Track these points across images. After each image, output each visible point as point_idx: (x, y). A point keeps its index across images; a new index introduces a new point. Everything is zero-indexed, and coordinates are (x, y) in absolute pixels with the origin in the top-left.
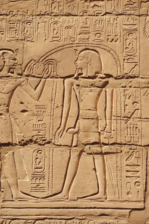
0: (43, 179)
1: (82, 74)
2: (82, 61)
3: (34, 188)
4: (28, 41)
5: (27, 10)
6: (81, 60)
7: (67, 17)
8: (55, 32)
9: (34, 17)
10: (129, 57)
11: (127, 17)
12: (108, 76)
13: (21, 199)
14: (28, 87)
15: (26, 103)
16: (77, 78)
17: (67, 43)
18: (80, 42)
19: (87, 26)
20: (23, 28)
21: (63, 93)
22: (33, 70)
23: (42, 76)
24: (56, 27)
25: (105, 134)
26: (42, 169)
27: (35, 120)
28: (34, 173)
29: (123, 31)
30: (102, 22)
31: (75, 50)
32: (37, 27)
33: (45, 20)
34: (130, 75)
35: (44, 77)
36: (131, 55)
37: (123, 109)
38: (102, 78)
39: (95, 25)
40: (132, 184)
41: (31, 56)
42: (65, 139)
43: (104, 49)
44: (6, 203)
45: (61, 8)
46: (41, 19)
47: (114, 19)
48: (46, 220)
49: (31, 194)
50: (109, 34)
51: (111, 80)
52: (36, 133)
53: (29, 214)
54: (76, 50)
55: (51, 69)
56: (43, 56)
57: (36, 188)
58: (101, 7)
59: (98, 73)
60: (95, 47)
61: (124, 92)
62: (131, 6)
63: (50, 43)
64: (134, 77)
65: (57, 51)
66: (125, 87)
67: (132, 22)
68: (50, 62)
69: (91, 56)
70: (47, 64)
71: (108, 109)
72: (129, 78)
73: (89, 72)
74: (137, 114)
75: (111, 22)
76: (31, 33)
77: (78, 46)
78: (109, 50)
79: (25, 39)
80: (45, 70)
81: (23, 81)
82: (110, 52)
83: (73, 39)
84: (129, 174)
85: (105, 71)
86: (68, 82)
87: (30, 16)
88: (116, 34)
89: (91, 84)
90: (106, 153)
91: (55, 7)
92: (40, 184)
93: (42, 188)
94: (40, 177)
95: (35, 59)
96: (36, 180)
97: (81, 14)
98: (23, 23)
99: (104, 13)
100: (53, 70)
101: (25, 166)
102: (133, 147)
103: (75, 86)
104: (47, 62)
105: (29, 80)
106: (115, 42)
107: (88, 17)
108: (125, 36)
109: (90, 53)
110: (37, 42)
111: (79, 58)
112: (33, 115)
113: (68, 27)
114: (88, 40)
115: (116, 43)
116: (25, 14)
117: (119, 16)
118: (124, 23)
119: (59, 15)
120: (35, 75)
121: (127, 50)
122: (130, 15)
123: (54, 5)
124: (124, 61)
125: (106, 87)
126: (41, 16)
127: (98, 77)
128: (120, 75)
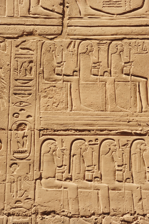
3: (106, 3)
13: (91, 16)
44: (73, 20)
48: (125, 41)
49: (104, 9)
53: (103, 33)
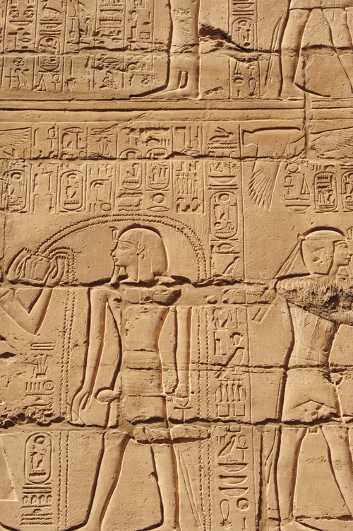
0: (48, 497)
1: (126, 277)
2: (126, 250)
4: (14, 211)
5: (13, 150)
6: (123, 248)
7: (95, 163)
8: (70, 191)
9: (26, 163)
10: (221, 241)
11: (215, 161)
12: (179, 281)
14: (16, 305)
15: (10, 338)
16: (116, 286)
17: (96, 214)
18: (121, 212)
19: (136, 178)
20: (5, 186)
21: (87, 317)
22: (24, 270)
23: (43, 282)
24: (71, 182)
25: (175, 401)
26: (46, 476)
27: (29, 374)
28: (29, 484)
29: (209, 189)
30: (165, 171)
31: (110, 227)
32: (32, 183)
33: (49, 168)
34: (224, 278)
35: (46, 284)
36: (226, 238)
37: (211, 347)
38: (168, 285)
39: (152, 177)
40: (232, 504)
41: (20, 240)
42: (93, 412)
43: (171, 226)
45: (81, 145)
46: (42, 167)
47: (190, 165)
50: (180, 195)
51: (185, 288)
52: (32, 399)
54: (114, 228)
55: (63, 268)
56: (45, 242)
57: (33, 517)
58: (164, 142)
59: (160, 275)
60: (152, 221)
61: (213, 314)
62: (225, 139)
63: (59, 215)
64: (234, 282)
65: (75, 230)
66: (215, 302)
67: (225, 172)
68: (59, 252)
69: (145, 241)
70: (54, 258)
71: (181, 349)
72: (223, 285)
73: (141, 273)
74: (241, 357)
75: (185, 171)
76: (21, 195)
77: (118, 220)
78: (181, 228)
79: (7, 208)
80: (50, 270)
81: (5, 294)
82: (182, 232)
83: (107, 206)
84: (226, 483)
85: (173, 270)
86: (97, 293)
87: (19, 161)
88: (195, 196)
89: (144, 297)
90: (178, 440)
91: (70, 142)
92: (41, 508)
93: (44, 515)
94: (42, 493)
95: (30, 247)
96: (32, 498)
97: (123, 156)
98: (4, 174)
99: (170, 153)
100: (66, 270)
101: (9, 470)
102: (233, 426)
103: (111, 303)
104: (54, 253)
105: (17, 291)
106: (194, 210)
107: (137, 161)
108: (213, 199)
109: (141, 233)
110: (32, 214)
111: (119, 246)
112: (26, 362)
113: (96, 183)
114: (137, 208)
115: (196, 213)
116: (8, 156)
117: (201, 160)
118: (209, 174)
119: (77, 158)
120: (30, 280)
121: (218, 226)
122: (221, 157)
123: (67, 139)
124: (211, 250)
125: (175, 303)
126: (41, 161)
127: (160, 283)
128: (204, 277)
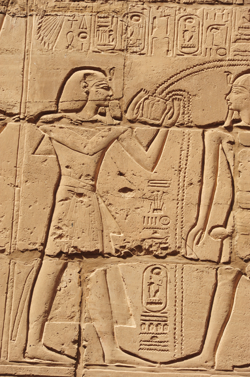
0: (164, 325)
1: (239, 121)
2: (240, 95)
4: (133, 52)
6: (237, 93)
7: (212, 7)
8: (187, 35)
9: (145, 6)
13: (121, 364)
14: (134, 143)
15: (129, 175)
16: (229, 129)
17: (211, 59)
18: (236, 58)
20: (124, 28)
21: (201, 157)
22: (142, 110)
23: (160, 122)
24: (189, 26)
26: (162, 306)
27: (146, 209)
28: (146, 312)
31: (225, 72)
32: (151, 25)
33: (167, 12)
35: (164, 124)
41: (139, 82)
42: (207, 248)
44: (91, 370)
46: (160, 10)
49: (140, 353)
52: (149, 233)
54: (229, 73)
55: (179, 110)
56: (162, 84)
57: (151, 343)
63: (176, 58)
65: (191, 74)
68: (176, 95)
70: (171, 100)
76: (140, 37)
77: (233, 65)
79: (127, 49)
80: (166, 111)
81: (124, 132)
83: (222, 51)
86: (211, 135)
87: (139, 3)
92: (158, 336)
93: (161, 342)
94: (158, 321)
95: (148, 88)
96: (149, 326)
97: (240, 1)
98: (124, 16)
100: (181, 112)
101: (128, 298)
103: (225, 145)
104: (170, 95)
105: (135, 130)
110: (151, 56)
111: (234, 90)
112: (144, 198)
113: (212, 27)
119: (194, 2)
120: (147, 120)
126: (159, 4)
